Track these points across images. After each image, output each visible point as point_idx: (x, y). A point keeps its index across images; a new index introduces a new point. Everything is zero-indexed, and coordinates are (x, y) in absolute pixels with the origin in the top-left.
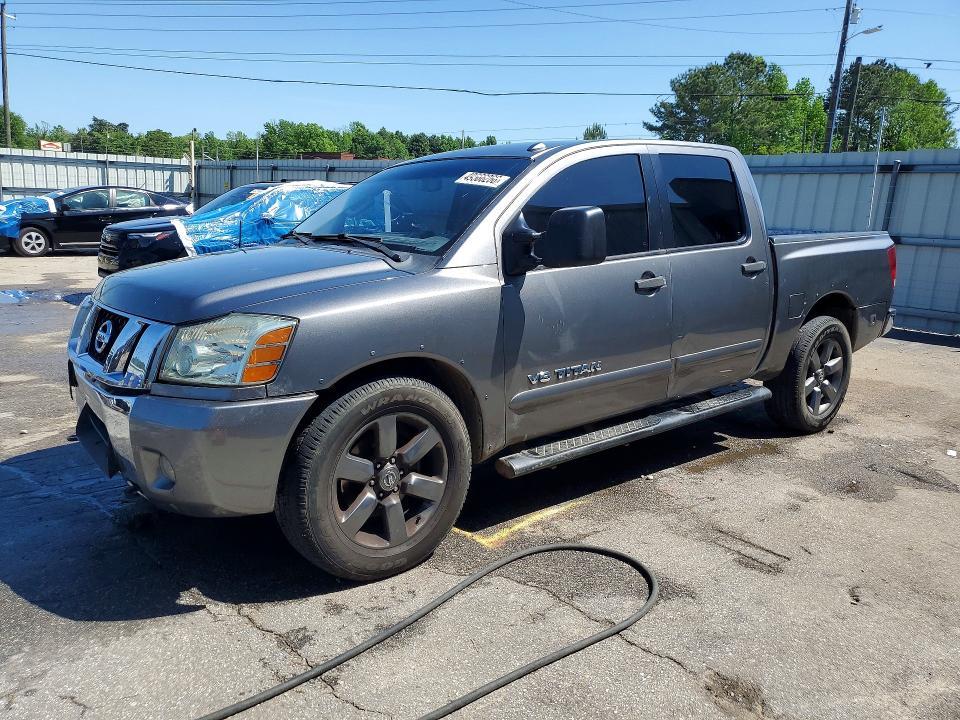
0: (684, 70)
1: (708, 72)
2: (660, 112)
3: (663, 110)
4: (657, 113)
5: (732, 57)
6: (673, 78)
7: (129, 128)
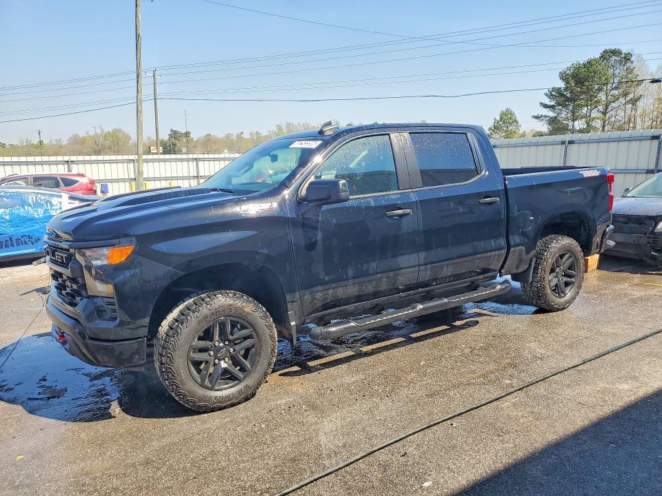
0: (569, 65)
1: (590, 63)
2: (552, 95)
3: (554, 93)
4: (550, 96)
5: (606, 52)
6: (561, 70)
7: (191, 135)
